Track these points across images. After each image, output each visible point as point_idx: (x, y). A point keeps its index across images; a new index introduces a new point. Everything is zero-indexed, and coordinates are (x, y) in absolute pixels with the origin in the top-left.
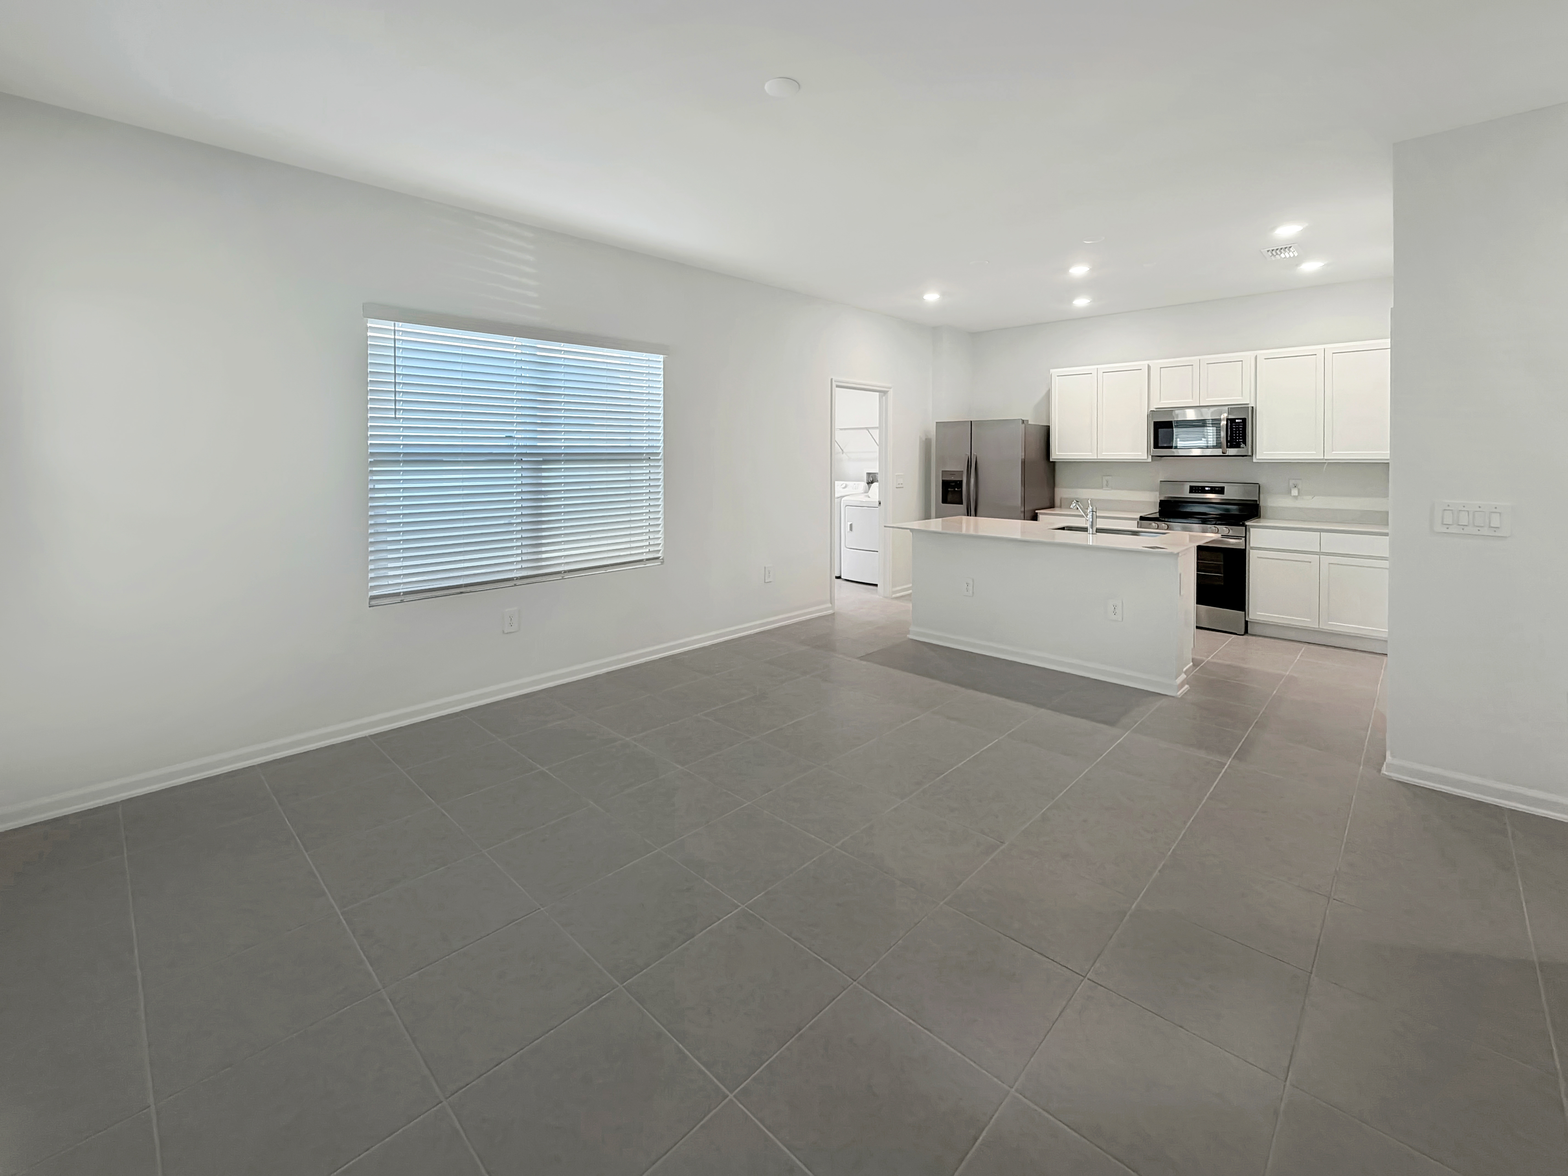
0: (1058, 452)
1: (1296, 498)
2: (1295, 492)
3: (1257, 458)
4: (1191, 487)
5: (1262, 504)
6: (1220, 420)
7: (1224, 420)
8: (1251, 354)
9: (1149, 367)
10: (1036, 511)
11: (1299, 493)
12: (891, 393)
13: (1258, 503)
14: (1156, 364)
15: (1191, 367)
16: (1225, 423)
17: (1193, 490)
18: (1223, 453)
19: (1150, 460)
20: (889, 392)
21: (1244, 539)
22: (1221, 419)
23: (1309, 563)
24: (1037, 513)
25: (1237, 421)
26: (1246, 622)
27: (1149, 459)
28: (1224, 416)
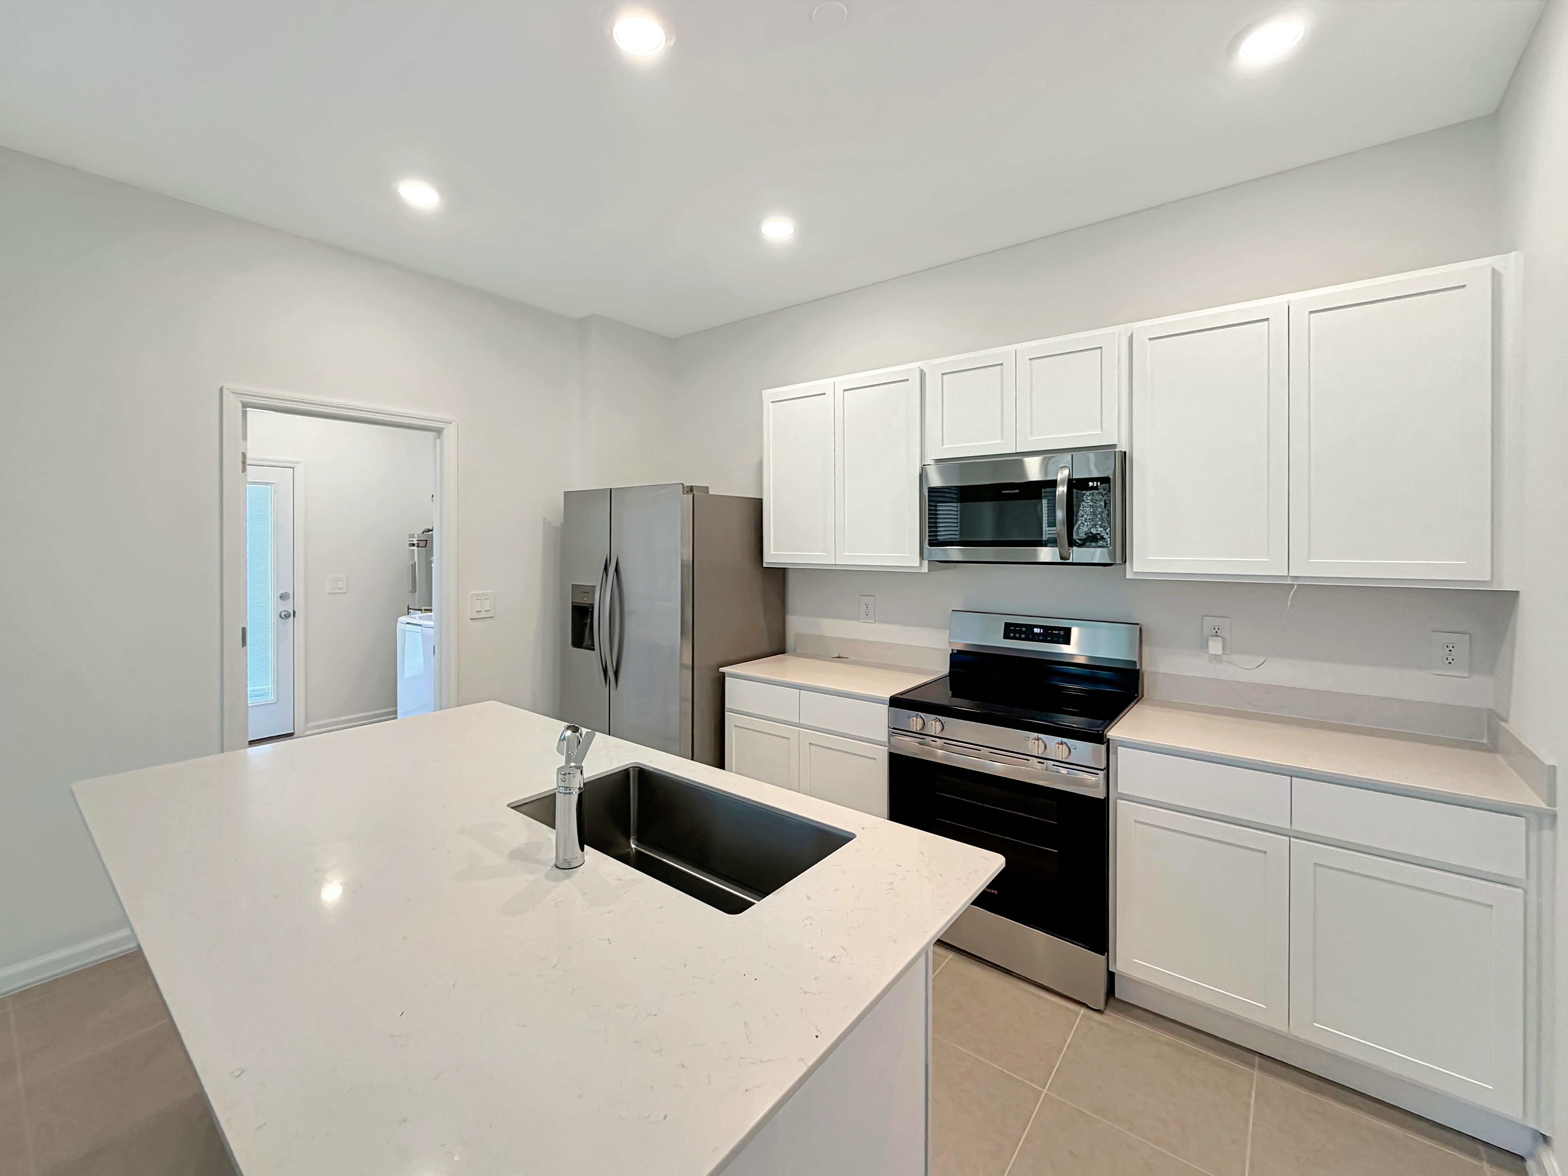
0: (774, 551)
1: (1216, 658)
2: (1215, 647)
3: (1134, 570)
4: (1008, 626)
5: (1147, 668)
6: (1053, 484)
7: (1062, 483)
8: (1119, 332)
9: (922, 374)
10: (722, 670)
11: (1224, 648)
12: (450, 433)
13: (1138, 668)
14: (934, 366)
15: (999, 367)
16: (1065, 489)
17: (1012, 631)
18: (1062, 558)
19: (925, 569)
20: (445, 431)
21: (1102, 774)
22: (1056, 481)
23: (1262, 855)
24: (724, 674)
25: (1091, 484)
26: (1111, 976)
27: (923, 568)
28: (1062, 475)
